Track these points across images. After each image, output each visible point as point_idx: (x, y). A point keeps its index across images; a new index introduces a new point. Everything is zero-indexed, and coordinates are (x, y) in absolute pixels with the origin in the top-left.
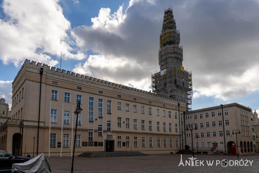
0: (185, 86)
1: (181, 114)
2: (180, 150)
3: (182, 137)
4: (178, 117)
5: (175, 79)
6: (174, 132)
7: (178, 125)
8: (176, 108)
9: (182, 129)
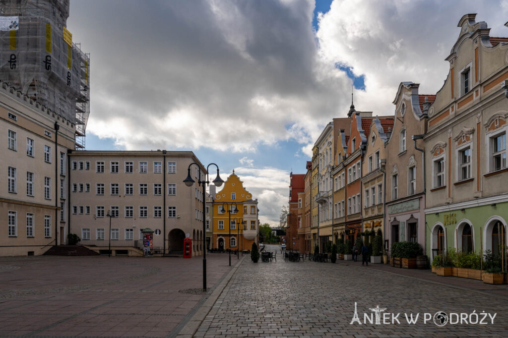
0: (72, 85)
1: (62, 154)
2: (54, 246)
3: (62, 212)
4: (52, 159)
5: (47, 57)
6: (38, 197)
7: (52, 182)
8: (49, 133)
9: (62, 192)
